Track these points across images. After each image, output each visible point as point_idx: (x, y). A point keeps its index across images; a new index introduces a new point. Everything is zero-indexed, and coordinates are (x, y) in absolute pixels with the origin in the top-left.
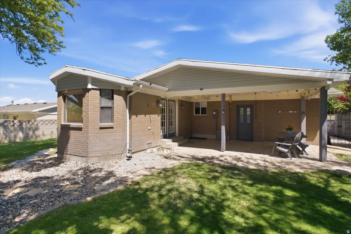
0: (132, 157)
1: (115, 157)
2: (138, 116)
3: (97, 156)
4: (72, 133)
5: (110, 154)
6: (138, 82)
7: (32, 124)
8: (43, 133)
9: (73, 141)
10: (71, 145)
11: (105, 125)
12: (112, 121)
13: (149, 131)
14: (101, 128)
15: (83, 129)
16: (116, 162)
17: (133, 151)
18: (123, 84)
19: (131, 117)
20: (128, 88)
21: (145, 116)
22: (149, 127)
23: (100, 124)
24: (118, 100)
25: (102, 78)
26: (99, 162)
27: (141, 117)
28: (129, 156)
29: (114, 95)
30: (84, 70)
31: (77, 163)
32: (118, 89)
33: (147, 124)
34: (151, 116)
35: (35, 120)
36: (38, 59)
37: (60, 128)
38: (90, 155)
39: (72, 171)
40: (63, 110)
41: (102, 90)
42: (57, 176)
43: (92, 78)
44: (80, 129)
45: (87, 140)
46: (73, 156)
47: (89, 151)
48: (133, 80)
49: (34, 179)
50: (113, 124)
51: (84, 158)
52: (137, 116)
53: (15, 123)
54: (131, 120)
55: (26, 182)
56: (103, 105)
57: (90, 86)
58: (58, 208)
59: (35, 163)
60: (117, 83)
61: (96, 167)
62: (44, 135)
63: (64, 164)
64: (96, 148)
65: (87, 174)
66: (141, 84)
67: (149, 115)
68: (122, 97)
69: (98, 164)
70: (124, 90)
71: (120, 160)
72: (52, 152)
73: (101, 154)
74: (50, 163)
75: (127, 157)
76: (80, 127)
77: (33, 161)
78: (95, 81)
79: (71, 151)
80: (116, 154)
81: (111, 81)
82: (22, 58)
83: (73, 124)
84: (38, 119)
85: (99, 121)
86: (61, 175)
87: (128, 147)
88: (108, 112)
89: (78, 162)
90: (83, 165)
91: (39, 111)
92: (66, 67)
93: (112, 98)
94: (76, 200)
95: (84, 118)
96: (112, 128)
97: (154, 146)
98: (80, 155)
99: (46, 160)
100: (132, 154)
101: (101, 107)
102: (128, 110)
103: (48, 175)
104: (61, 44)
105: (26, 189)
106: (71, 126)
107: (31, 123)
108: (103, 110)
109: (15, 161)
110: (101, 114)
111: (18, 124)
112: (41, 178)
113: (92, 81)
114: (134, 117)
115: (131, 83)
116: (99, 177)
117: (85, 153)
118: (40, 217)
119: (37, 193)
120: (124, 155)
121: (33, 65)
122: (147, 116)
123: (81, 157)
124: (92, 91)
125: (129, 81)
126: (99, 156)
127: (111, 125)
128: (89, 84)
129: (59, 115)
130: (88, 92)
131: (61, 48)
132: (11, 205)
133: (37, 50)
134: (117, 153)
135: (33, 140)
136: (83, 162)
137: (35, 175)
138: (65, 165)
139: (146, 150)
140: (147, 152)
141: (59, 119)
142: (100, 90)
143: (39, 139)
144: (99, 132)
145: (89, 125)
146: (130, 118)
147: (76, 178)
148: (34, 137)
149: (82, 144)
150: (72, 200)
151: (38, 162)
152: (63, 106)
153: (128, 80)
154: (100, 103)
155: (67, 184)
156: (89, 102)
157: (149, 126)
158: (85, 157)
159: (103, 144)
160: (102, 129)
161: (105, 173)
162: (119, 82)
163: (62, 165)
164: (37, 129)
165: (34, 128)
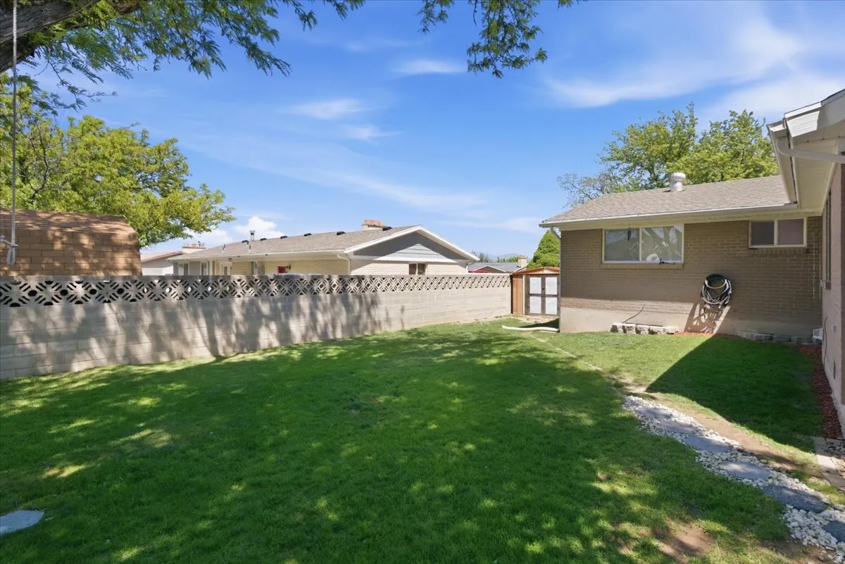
7: (366, 289)
8: (387, 314)
53: (335, 283)
62: (388, 320)
91: (356, 253)
111: (339, 286)
135: (367, 334)
143: (377, 334)
148: (370, 326)
164: (374, 303)
165: (369, 300)
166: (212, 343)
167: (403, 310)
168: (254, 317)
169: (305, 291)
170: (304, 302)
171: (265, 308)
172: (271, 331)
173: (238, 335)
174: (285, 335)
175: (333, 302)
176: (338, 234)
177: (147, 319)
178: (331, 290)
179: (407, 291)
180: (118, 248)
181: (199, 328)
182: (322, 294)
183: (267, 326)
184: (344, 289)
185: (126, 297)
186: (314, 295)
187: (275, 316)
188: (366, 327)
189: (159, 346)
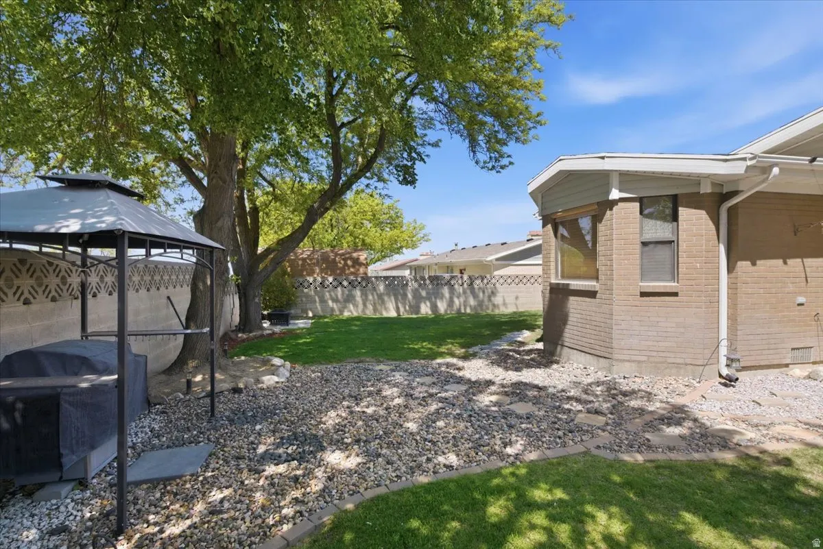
0: (737, 379)
1: (682, 371)
2: (758, 262)
3: (634, 361)
4: (574, 303)
5: (669, 360)
6: (767, 162)
7: (488, 283)
8: (504, 300)
9: (575, 320)
10: (572, 327)
11: (653, 286)
12: (674, 274)
13: (799, 310)
14: (643, 294)
15: (598, 295)
16: (687, 384)
17: (742, 364)
18: (708, 176)
19: (734, 268)
20: (723, 185)
21: (785, 263)
22: (801, 296)
23: (641, 284)
24: (693, 220)
25: (645, 170)
26: (638, 375)
27: (770, 267)
28: (727, 375)
29: (680, 209)
30: (603, 158)
31: (585, 368)
32: (694, 190)
33: (791, 288)
34: (808, 261)
35: (491, 276)
36: (500, 159)
37: (548, 291)
38: (616, 356)
39: (580, 383)
40: (553, 255)
41: (645, 200)
42: (555, 387)
43: (620, 174)
44: (592, 294)
45: (608, 321)
46: (575, 351)
47: (614, 345)
48: (744, 159)
49: (516, 384)
50: (676, 284)
51: (602, 359)
52: (754, 264)
54: (733, 275)
55: (503, 386)
56: (649, 236)
57: (615, 194)
58: (575, 454)
59: (508, 355)
60: (689, 175)
61: (635, 387)
62: (505, 304)
63: (559, 366)
64: (631, 340)
65: (617, 397)
66: (776, 165)
67: (800, 260)
68: (704, 212)
69: (637, 379)
70: (709, 191)
71: (699, 382)
72: (529, 339)
73: (644, 358)
74: (532, 360)
75: (721, 376)
76: (593, 289)
77: (503, 349)
78: (628, 179)
79: (572, 341)
80: (686, 364)
81: (671, 174)
82: (477, 163)
83: (575, 284)
84: (496, 273)
85: (639, 277)
86: (560, 387)
87: (723, 351)
88: (663, 253)
89: (588, 367)
90: (601, 375)
91: (497, 260)
92: (560, 160)
93: (675, 218)
94: (608, 451)
95: (602, 269)
96: (676, 294)
97: (818, 360)
98: (592, 351)
99: (524, 351)
100: (738, 371)
101: (642, 242)
102: (722, 249)
103: (536, 382)
104: (538, 119)
105: (508, 400)
106: (572, 288)
107: (485, 281)
108: (646, 249)
109: (477, 345)
110: (642, 260)
111: (468, 282)
112: (526, 384)
113: (620, 182)
114: (743, 265)
115: (738, 168)
116: (651, 412)
117: (603, 349)
118: (544, 460)
119: (528, 412)
120: (711, 370)
121: (494, 172)
122: (790, 262)
123: (595, 357)
124: (621, 205)
125: (727, 163)
126: (639, 362)
127: (672, 286)
128: (613, 189)
129: (546, 265)
130: (611, 209)
131: (539, 127)
132: (493, 421)
133: (499, 141)
134: (689, 361)
135: (489, 312)
136: (600, 369)
137: (513, 376)
138: (562, 369)
139: (787, 365)
140: (791, 373)
141: (546, 271)
142: (641, 200)
143: (497, 312)
144: (637, 303)
145: (614, 287)
146: (730, 269)
147: (595, 400)
148: (491, 307)
149: (598, 329)
150: (600, 447)
151: (511, 353)
152: (554, 244)
153: (726, 160)
154: (641, 233)
155: (580, 409)
156: (615, 232)
157: (800, 294)
158: (605, 357)
159: (650, 333)
160: (646, 296)
161: (664, 405)
162: (694, 172)
163: (555, 366)
164: (493, 293)
165: (490, 291)
166: (398, 309)
167: (517, 298)
168: (418, 298)
169: (446, 284)
170: (446, 291)
171: (424, 293)
172: (427, 306)
173: (410, 306)
174: (434, 308)
175: (464, 292)
176: (502, 244)
177: (370, 297)
178: (463, 284)
179: (521, 285)
180: (361, 264)
181: (392, 303)
182: (456, 286)
183: (425, 303)
184: (471, 284)
185: (362, 286)
186: (452, 287)
187: (428, 298)
188: (488, 308)
189: (375, 310)
